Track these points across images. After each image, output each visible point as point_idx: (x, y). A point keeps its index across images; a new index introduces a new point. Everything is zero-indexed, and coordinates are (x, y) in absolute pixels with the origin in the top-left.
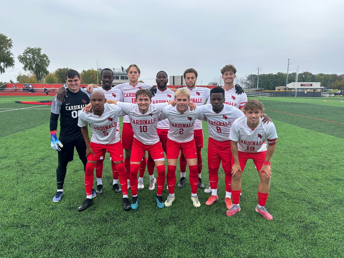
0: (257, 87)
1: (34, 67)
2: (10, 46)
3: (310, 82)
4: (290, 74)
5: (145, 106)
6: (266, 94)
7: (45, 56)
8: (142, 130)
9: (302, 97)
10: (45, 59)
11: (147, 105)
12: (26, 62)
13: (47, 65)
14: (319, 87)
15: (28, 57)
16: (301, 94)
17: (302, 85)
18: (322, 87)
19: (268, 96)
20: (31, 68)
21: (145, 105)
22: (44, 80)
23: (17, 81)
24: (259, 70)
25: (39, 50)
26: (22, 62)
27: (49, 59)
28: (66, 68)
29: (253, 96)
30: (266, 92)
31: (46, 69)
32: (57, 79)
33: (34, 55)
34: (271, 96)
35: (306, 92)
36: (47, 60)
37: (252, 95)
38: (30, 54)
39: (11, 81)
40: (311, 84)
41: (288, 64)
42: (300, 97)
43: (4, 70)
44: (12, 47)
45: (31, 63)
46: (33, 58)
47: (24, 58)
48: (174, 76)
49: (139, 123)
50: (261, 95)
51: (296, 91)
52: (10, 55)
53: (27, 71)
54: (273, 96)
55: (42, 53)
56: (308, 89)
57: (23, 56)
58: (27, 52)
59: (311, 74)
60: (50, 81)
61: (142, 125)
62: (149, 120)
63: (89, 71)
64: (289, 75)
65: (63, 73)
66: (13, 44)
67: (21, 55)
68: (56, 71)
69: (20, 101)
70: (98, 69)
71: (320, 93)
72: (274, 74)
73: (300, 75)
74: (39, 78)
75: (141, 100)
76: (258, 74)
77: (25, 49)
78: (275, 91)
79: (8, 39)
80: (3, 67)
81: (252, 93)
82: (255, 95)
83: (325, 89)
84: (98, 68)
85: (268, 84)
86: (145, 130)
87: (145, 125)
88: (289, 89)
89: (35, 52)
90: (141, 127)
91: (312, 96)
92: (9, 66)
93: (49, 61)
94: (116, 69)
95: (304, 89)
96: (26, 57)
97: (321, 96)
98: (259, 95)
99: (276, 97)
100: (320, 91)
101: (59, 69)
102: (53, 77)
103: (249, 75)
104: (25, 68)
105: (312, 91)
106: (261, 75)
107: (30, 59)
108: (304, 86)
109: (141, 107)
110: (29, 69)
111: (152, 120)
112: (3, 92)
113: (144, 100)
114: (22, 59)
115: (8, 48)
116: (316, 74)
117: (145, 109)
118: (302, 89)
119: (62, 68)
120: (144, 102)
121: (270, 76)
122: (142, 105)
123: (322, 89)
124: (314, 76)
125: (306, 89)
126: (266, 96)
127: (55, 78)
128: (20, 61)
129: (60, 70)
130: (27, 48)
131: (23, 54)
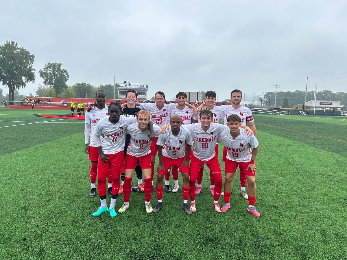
0: (275, 105)
1: (53, 82)
2: (32, 61)
3: (330, 100)
4: (309, 93)
5: (207, 124)
6: (283, 112)
7: (65, 71)
8: (204, 147)
9: (321, 116)
10: (65, 74)
11: (209, 123)
12: (46, 76)
13: (66, 80)
14: (339, 106)
15: (49, 72)
16: (320, 113)
17: (321, 104)
18: (342, 106)
19: (285, 114)
20: (51, 83)
21: (207, 122)
22: (63, 94)
23: (37, 94)
24: (276, 87)
25: (60, 65)
26: (42, 77)
27: (69, 74)
28: (84, 82)
29: (270, 114)
30: (283, 110)
31: (65, 84)
32: (75, 93)
33: (54, 70)
34: (288, 114)
35: (324, 111)
36: (67, 75)
37: (269, 112)
38: (50, 69)
39: (31, 95)
40: (330, 103)
41: (307, 82)
42: (318, 116)
43: (25, 84)
44: (33, 62)
45: (51, 77)
46: (54, 73)
47: (44, 73)
48: (189, 93)
49: (202, 141)
50: (277, 113)
51: (315, 109)
52: (31, 70)
53: (47, 85)
54: (290, 114)
55: (62, 68)
56: (327, 107)
57: (44, 70)
58: (48, 67)
59: (331, 93)
60: (69, 96)
61: (204, 142)
62: (210, 138)
63: (106, 86)
64: (307, 93)
65: (81, 88)
66: (34, 60)
67: (42, 70)
68: (74, 86)
69: (40, 114)
70: (115, 85)
71: (340, 112)
72: (292, 91)
73: (319, 93)
74: (58, 92)
75: (204, 118)
76: (276, 91)
77: (46, 64)
78: (293, 109)
79: (31, 54)
80: (24, 82)
81: (269, 111)
82: (272, 113)
83: (345, 108)
84: (116, 83)
85: (286, 102)
86: (206, 147)
87: (207, 142)
88: (307, 107)
89: (56, 67)
90: (203, 144)
91: (331, 115)
92: (30, 81)
93: (68, 76)
94: (133, 85)
95: (323, 108)
96: (47, 72)
97: (340, 115)
98: (276, 113)
99: (293, 116)
100: (340, 110)
101: (77, 84)
102: (72, 91)
103: (266, 93)
104: (45, 82)
105: (332, 110)
106: (279, 92)
107: (50, 74)
108: (324, 104)
109: (204, 124)
110: (49, 83)
111: (212, 138)
112: (23, 105)
113: (206, 119)
114: (43, 74)
115: (30, 63)
116: (336, 93)
117: (207, 126)
118: (321, 107)
119: (80, 83)
120: (206, 120)
121: (289, 94)
122: (205, 122)
123: (343, 108)
124: (334, 94)
125: (326, 108)
126: (283, 114)
127: (73, 93)
128: (41, 75)
129: (79, 84)
130: (48, 63)
131: (44, 69)
